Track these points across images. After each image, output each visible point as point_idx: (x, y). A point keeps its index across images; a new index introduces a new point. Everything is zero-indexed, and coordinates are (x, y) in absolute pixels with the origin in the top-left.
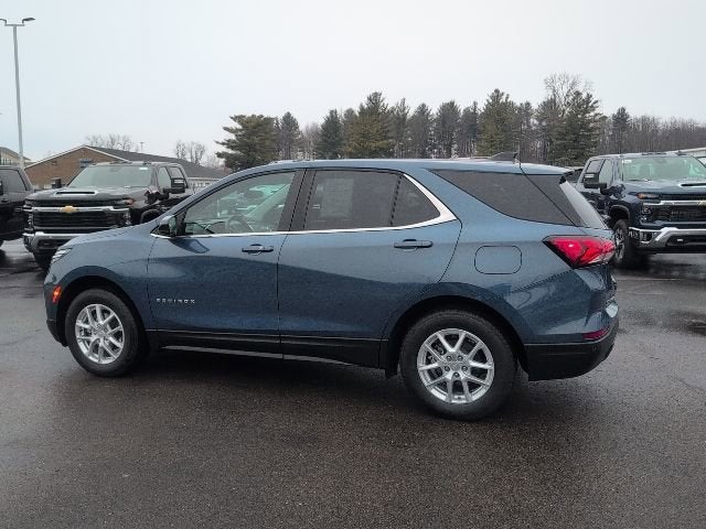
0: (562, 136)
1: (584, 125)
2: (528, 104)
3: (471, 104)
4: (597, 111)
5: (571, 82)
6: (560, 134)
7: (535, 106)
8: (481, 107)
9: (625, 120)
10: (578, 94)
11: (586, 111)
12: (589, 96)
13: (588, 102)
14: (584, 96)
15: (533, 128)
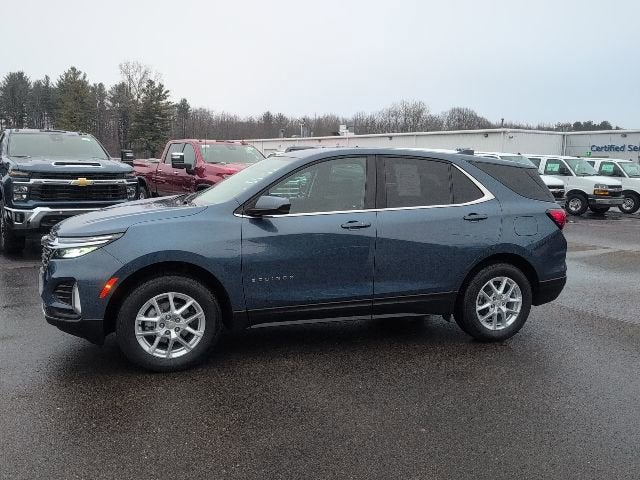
0: (139, 118)
1: (158, 110)
2: (101, 85)
3: (43, 78)
4: (168, 100)
5: (143, 71)
6: (137, 116)
7: (108, 88)
8: (54, 82)
9: (187, 110)
10: (151, 83)
11: (159, 98)
12: (161, 86)
13: (161, 92)
14: (157, 85)
15: (108, 108)
